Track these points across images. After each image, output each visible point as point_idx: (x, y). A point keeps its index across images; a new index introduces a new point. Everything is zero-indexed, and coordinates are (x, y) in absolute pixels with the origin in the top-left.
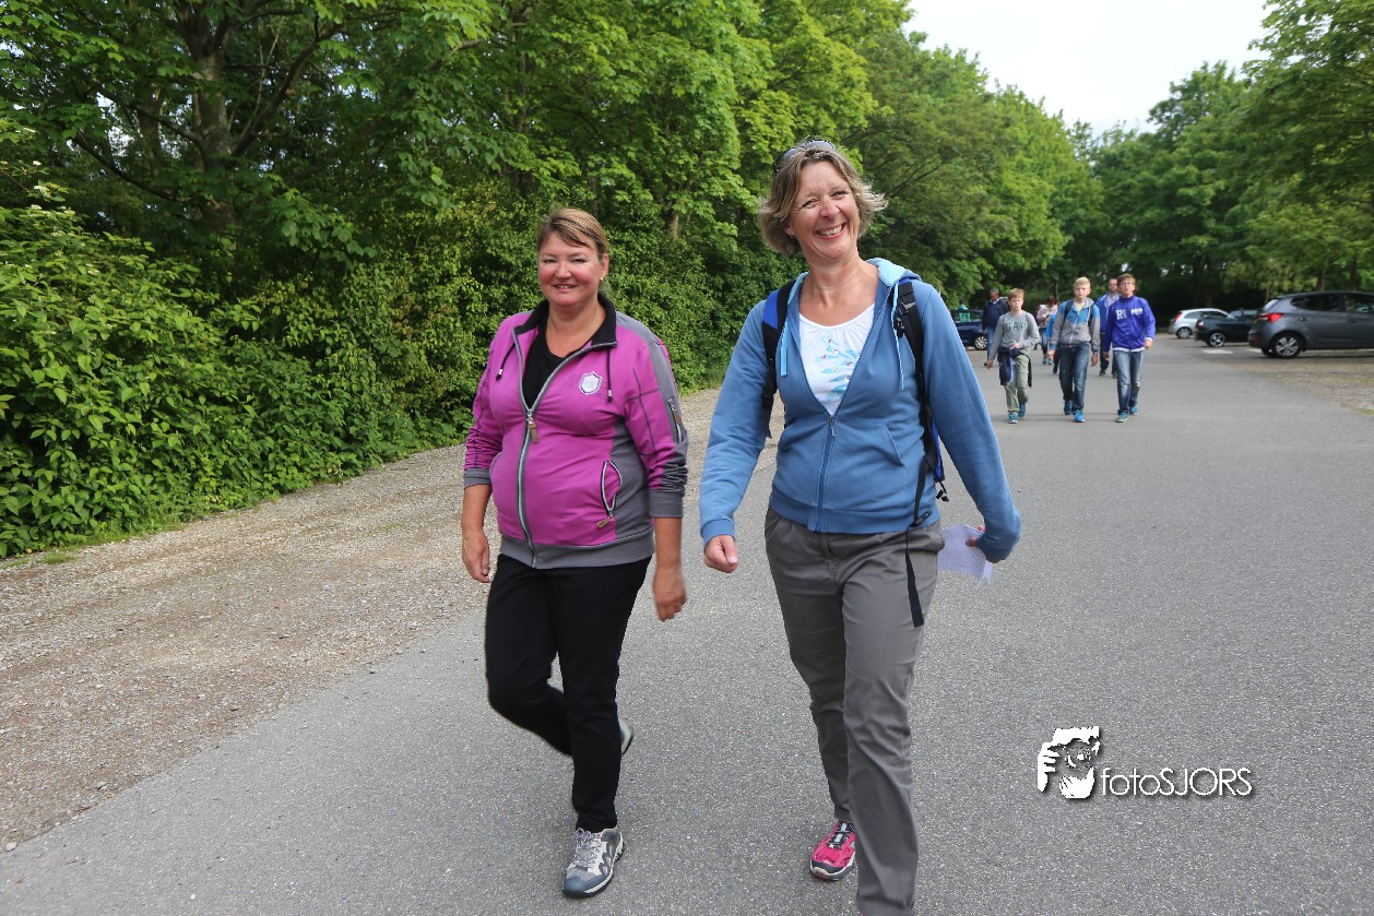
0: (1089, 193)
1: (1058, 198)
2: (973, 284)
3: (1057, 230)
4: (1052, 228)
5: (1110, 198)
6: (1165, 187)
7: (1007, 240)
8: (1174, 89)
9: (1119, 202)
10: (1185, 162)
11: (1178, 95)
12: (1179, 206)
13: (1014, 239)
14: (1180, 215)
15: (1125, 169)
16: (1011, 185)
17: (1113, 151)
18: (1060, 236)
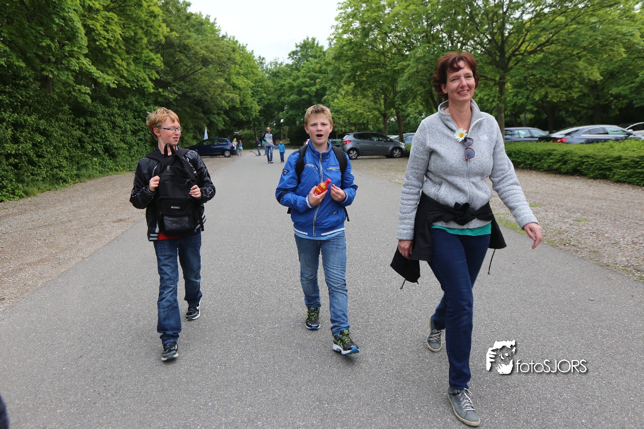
0: (268, 87)
1: (255, 88)
2: (221, 126)
3: (256, 103)
4: (253, 101)
5: (276, 90)
6: (299, 87)
7: (234, 106)
8: (297, 46)
9: (280, 92)
10: (304, 77)
11: (299, 49)
12: (303, 95)
13: (237, 106)
14: (304, 99)
15: (280, 78)
16: (235, 81)
17: (275, 70)
18: (257, 106)
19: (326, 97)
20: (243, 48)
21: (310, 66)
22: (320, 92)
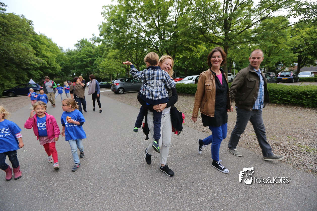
0: (65, 59)
1: (58, 59)
4: (57, 64)
5: (70, 60)
8: (78, 42)
9: (72, 61)
11: (79, 43)
12: (83, 62)
13: (48, 66)
14: (84, 64)
15: (71, 55)
17: (69, 52)
18: (60, 66)
19: (95, 62)
20: (50, 40)
21: (86, 50)
22: (92, 61)
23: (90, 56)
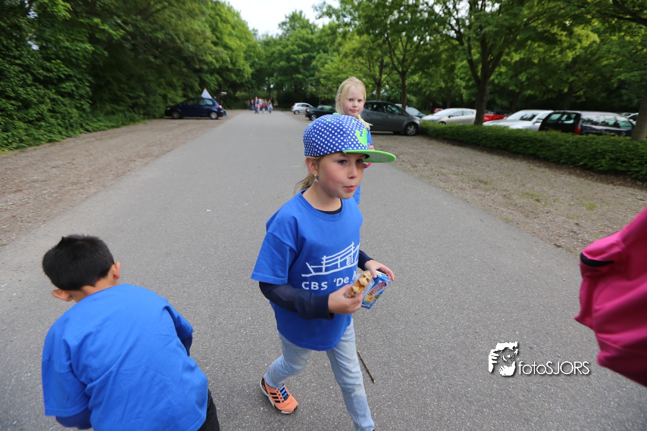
0: (260, 53)
1: (248, 53)
2: (214, 86)
3: (248, 66)
4: (246, 64)
5: (267, 57)
6: (287, 54)
8: (286, 17)
9: (271, 58)
10: (293, 45)
11: (288, 20)
12: (291, 62)
13: (230, 66)
15: (271, 46)
16: (227, 42)
17: (266, 41)
18: (249, 69)
19: (314, 63)
20: (237, 14)
21: (298, 35)
22: (307, 60)
23: (305, 50)
